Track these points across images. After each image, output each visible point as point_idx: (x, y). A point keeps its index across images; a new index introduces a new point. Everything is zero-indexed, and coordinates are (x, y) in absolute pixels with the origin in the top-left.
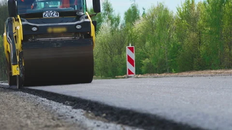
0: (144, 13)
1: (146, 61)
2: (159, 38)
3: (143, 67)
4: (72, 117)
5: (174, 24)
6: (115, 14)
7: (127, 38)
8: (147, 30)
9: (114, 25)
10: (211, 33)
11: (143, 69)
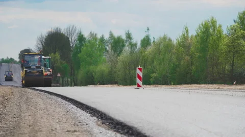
0: (154, 41)
1: (154, 75)
2: (163, 59)
3: (151, 79)
4: (87, 124)
5: (174, 50)
6: (134, 41)
7: (141, 58)
8: (155, 54)
9: (133, 49)
10: (200, 57)
11: (152, 80)
